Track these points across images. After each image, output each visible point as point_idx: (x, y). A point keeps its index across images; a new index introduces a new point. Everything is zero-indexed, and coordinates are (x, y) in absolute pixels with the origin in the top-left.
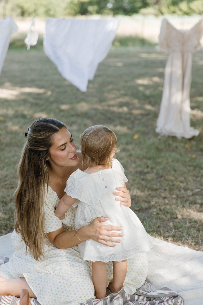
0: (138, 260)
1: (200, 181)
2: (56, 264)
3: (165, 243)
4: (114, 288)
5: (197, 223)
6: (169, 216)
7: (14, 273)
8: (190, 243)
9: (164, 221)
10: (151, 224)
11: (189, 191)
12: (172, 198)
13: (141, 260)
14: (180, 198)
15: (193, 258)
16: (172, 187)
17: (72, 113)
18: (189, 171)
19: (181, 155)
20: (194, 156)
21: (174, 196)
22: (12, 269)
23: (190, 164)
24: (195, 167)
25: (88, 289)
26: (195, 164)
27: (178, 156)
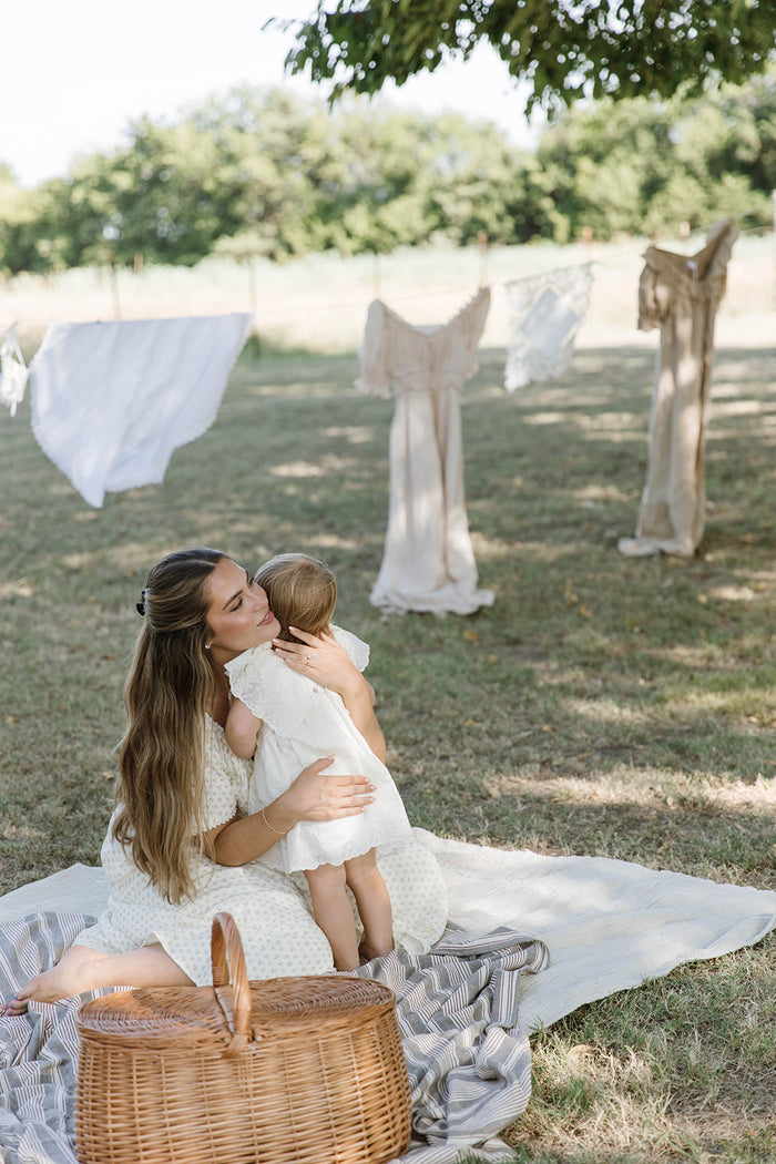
0: (422, 880)
1: (525, 714)
2: (234, 901)
3: (474, 848)
4: (373, 949)
5: (543, 803)
6: (467, 794)
7: (122, 943)
8: (535, 842)
9: (458, 806)
10: (428, 815)
11: (503, 738)
12: (465, 756)
13: (429, 880)
14: (485, 754)
15: (549, 871)
16: (456, 733)
17: (109, 575)
18: (492, 693)
19: (459, 659)
20: (493, 658)
21: (468, 751)
22: (114, 935)
23: (489, 676)
24: (504, 682)
25: (319, 949)
26: (502, 675)
27: (449, 661)
